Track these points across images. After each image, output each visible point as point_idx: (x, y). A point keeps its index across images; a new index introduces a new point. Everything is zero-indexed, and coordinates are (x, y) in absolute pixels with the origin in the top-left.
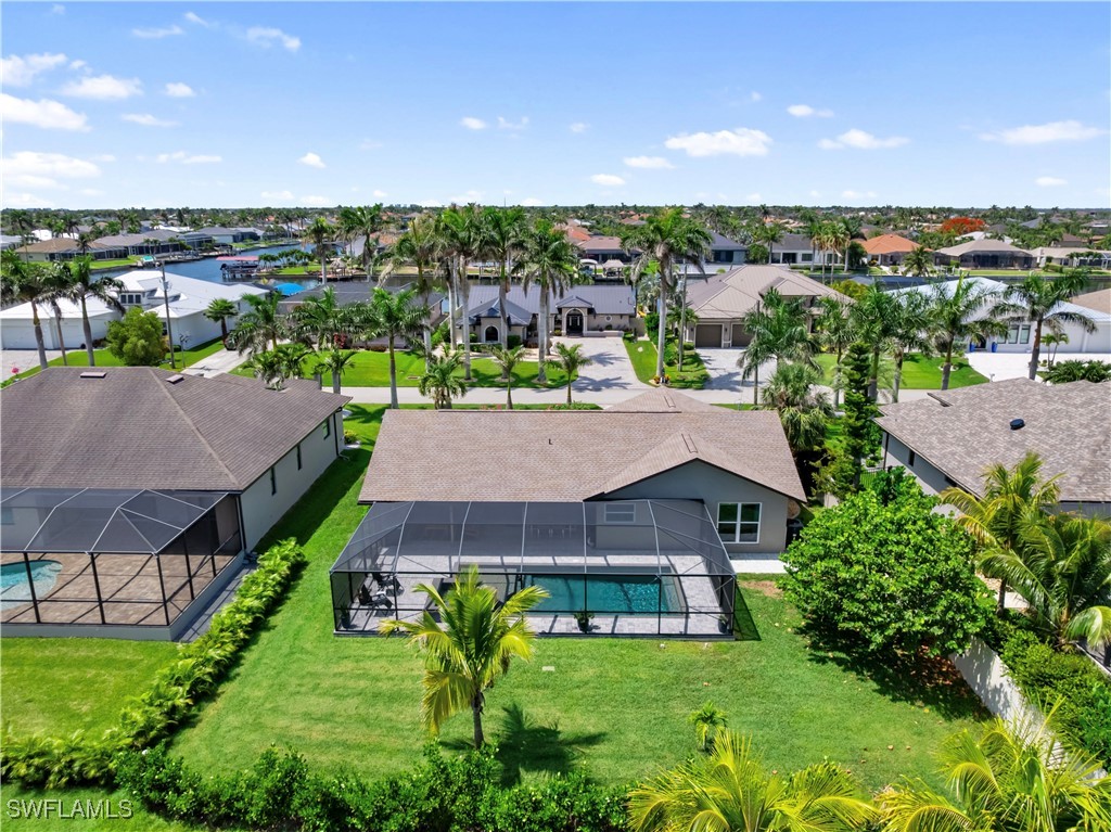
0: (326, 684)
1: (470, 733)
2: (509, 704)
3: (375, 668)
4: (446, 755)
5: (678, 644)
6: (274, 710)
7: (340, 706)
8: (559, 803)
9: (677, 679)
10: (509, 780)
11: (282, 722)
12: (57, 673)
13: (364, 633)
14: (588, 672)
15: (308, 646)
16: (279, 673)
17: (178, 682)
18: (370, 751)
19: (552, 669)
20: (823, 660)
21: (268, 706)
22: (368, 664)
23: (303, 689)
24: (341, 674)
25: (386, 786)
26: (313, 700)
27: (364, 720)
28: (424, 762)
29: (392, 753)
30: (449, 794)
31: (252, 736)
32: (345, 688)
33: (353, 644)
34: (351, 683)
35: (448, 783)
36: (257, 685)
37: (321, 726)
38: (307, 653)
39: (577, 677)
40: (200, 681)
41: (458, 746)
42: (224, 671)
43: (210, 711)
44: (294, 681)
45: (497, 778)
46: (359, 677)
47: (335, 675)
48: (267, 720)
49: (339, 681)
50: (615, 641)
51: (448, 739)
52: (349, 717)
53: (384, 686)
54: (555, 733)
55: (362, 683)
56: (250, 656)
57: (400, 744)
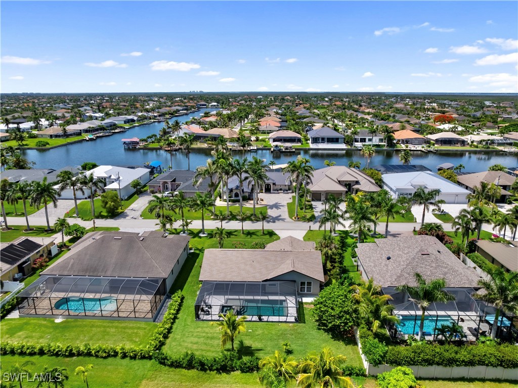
0: (195, 334)
1: (231, 347)
2: (240, 340)
3: (207, 330)
4: (226, 352)
5: (284, 324)
6: (183, 341)
7: (199, 340)
8: (250, 363)
9: (282, 334)
10: (240, 358)
11: (186, 344)
12: (127, 330)
13: (203, 320)
14: (260, 332)
15: (189, 324)
16: (183, 331)
17: (160, 334)
18: (208, 351)
19: (251, 331)
20: (319, 329)
21: (182, 340)
22: (205, 329)
23: (189, 336)
24: (198, 332)
25: (213, 359)
26: (192, 338)
27: (205, 344)
28: (221, 354)
29: (213, 352)
30: (226, 361)
31: (179, 348)
32: (200, 335)
33: (200, 323)
34: (201, 334)
35: (226, 359)
36: (178, 334)
37: (195, 345)
38: (189, 326)
39: (257, 333)
40: (165, 334)
41: (228, 350)
42: (169, 330)
43: (168, 341)
44: (187, 334)
45: (237, 358)
46: (203, 332)
47: (197, 332)
48: (182, 344)
49: (198, 334)
50: (268, 323)
51: (226, 349)
52: (202, 343)
53: (209, 335)
54: (251, 347)
55: (204, 334)
56: (174, 326)
57: (214, 350)
